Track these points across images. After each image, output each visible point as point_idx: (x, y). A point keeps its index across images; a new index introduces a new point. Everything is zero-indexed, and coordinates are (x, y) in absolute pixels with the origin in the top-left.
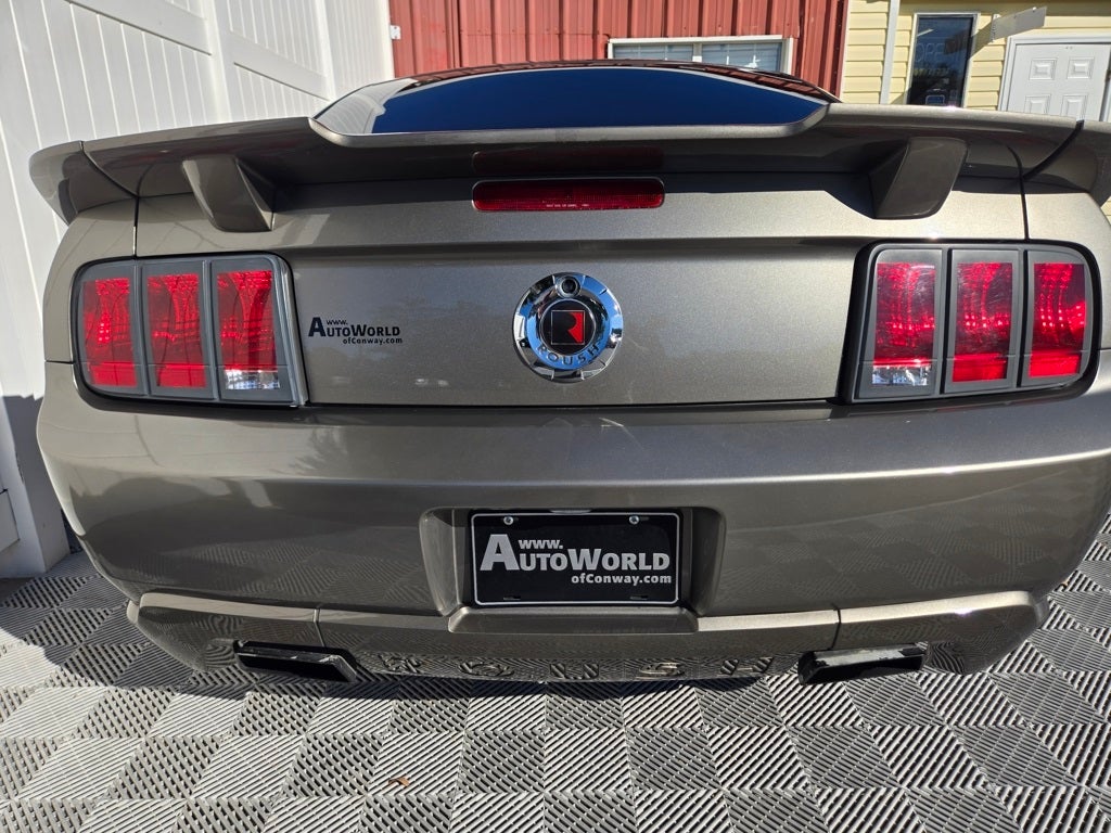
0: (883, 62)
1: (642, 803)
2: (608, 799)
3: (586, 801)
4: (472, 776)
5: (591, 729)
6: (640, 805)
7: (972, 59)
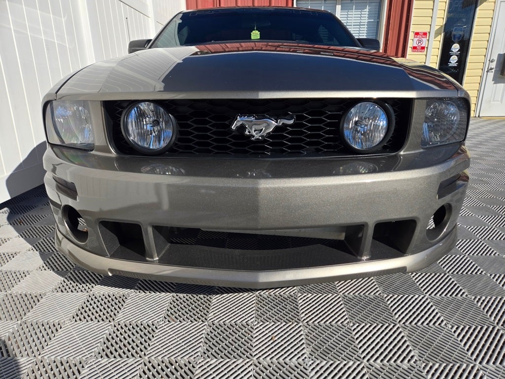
0: (433, 9)
1: (314, 368)
2: (292, 365)
3: (279, 366)
4: (209, 349)
5: (281, 323)
6: (313, 370)
7: (478, 9)
